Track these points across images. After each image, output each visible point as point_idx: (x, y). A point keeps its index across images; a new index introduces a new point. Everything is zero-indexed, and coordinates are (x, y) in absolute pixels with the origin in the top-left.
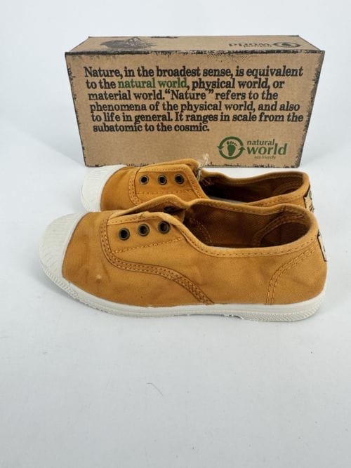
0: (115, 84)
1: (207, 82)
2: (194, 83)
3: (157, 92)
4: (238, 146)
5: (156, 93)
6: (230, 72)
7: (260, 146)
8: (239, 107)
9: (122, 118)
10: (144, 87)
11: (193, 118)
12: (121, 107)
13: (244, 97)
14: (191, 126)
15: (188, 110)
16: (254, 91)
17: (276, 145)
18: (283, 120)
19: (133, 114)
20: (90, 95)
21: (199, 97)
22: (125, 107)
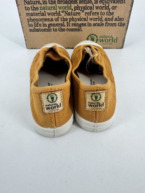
0: (38, 8)
1: (81, 7)
2: (75, 7)
3: (58, 12)
4: (96, 39)
5: (57, 13)
6: (92, 2)
7: (105, 39)
8: (96, 19)
9: (42, 25)
10: (52, 9)
11: (75, 25)
12: (41, 20)
13: (98, 14)
14: (74, 29)
15: (73, 21)
16: (103, 11)
17: (113, 38)
18: (116, 26)
19: (47, 23)
20: (27, 14)
21: (77, 14)
22: (43, 20)
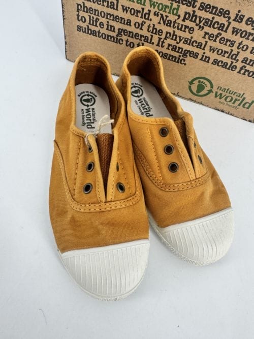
1: (200, 18)
2: (186, 13)
3: (146, 11)
4: (208, 88)
5: (144, 12)
6: (229, 14)
7: (228, 95)
8: (223, 53)
9: (105, 27)
10: (133, 2)
11: (174, 48)
12: (106, 15)
13: (233, 45)
14: (170, 56)
15: (172, 39)
16: (245, 42)
17: (244, 98)
19: (117, 25)
21: (187, 30)
22: (110, 17)
